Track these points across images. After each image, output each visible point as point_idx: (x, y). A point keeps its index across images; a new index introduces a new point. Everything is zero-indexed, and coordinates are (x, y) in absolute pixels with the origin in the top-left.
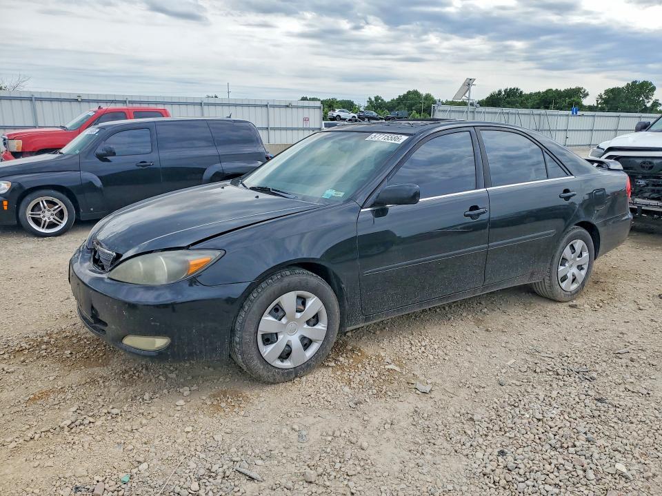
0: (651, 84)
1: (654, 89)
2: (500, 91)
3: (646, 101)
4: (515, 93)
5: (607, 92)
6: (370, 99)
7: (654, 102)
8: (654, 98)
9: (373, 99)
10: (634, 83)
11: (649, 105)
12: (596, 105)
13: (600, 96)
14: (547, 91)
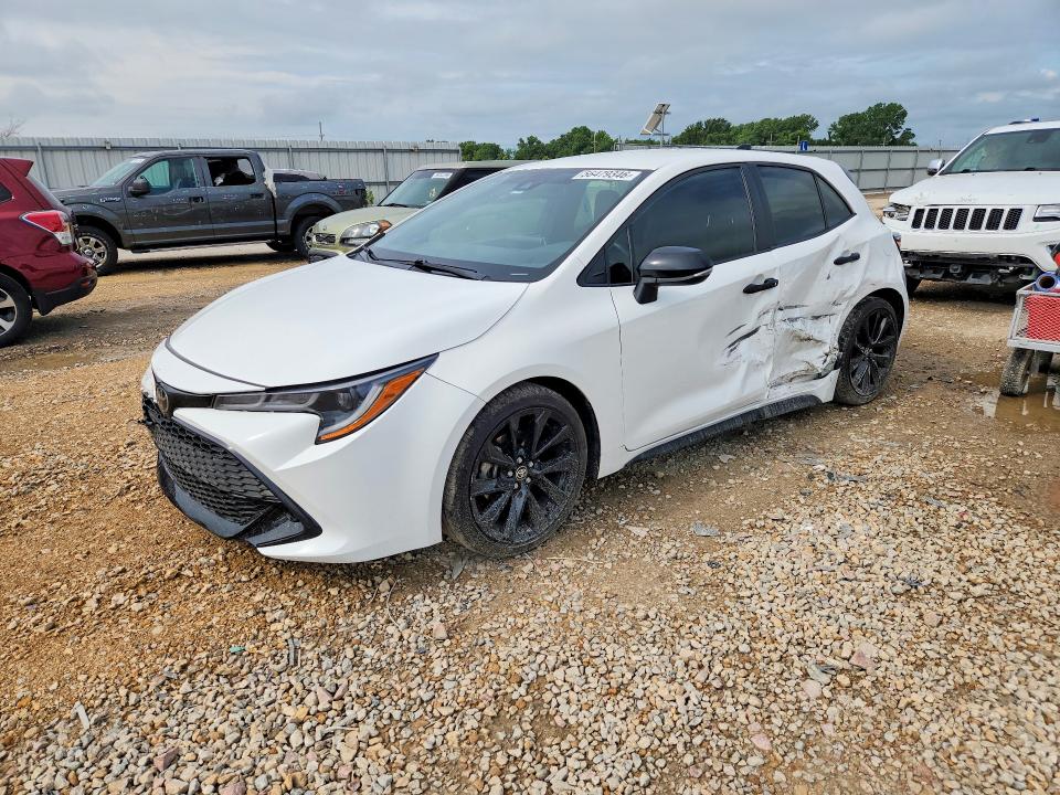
0: (900, 107)
1: (904, 114)
2: (699, 124)
3: (894, 131)
4: (720, 126)
5: (843, 120)
6: (521, 140)
7: (905, 133)
8: (904, 127)
9: (526, 141)
10: (879, 105)
11: (897, 136)
12: (827, 139)
13: (834, 127)
14: (763, 122)
